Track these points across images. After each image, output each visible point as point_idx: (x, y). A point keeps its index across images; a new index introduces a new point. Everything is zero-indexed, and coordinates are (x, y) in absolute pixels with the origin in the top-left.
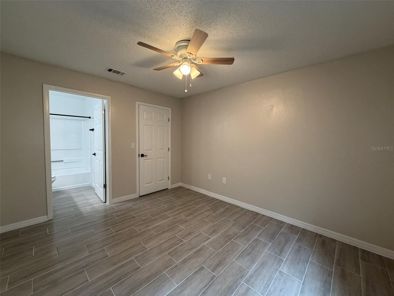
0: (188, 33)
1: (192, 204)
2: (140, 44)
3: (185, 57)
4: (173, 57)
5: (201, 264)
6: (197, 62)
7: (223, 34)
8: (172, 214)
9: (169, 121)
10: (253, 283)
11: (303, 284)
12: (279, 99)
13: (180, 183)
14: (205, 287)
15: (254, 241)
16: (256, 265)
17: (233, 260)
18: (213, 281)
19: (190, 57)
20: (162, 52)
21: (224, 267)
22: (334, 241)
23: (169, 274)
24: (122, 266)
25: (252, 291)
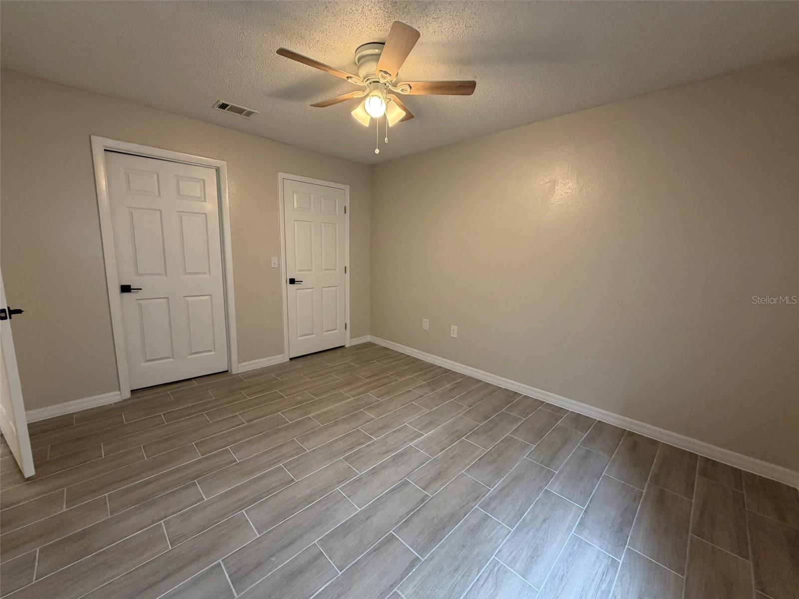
0: (381, 28)
1: (391, 375)
2: (283, 52)
3: (374, 80)
4: (350, 80)
5: (403, 477)
6: (399, 91)
7: (452, 29)
8: (352, 393)
9: (345, 213)
10: (495, 508)
11: (586, 511)
12: (568, 168)
13: (369, 336)
14: (408, 513)
15: (503, 441)
16: (503, 482)
17: (463, 472)
18: (424, 505)
19: (386, 80)
20: (326, 69)
21: (446, 483)
22: (654, 443)
23: (345, 491)
24: (261, 478)
25: (493, 521)
